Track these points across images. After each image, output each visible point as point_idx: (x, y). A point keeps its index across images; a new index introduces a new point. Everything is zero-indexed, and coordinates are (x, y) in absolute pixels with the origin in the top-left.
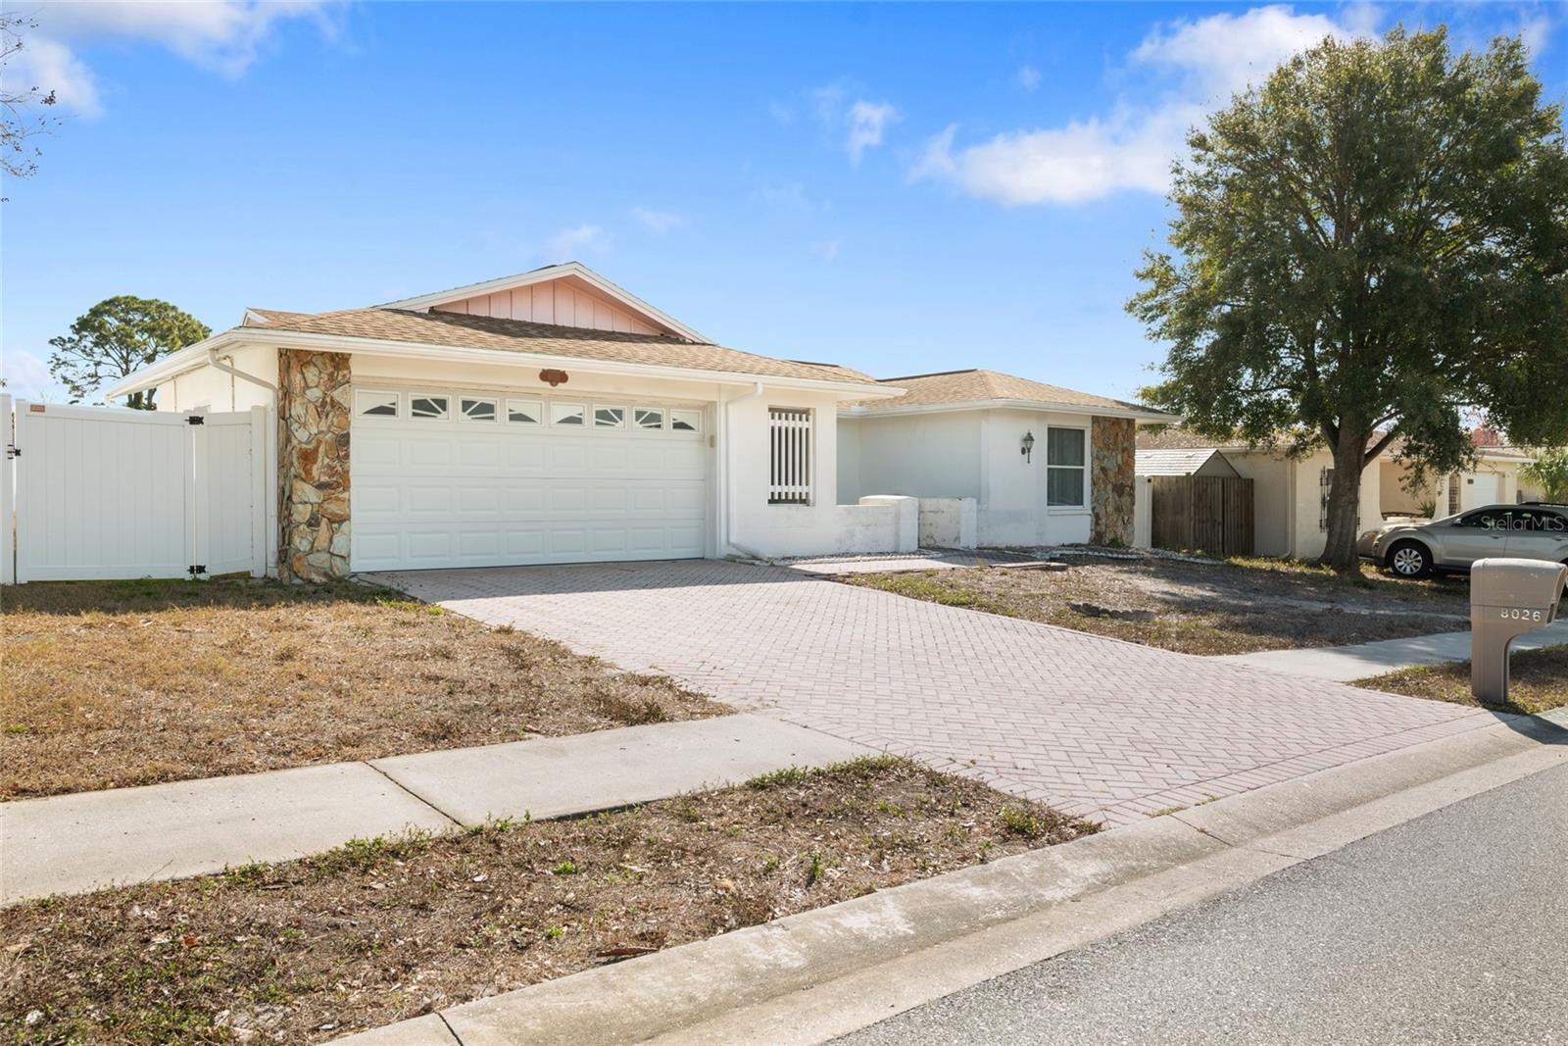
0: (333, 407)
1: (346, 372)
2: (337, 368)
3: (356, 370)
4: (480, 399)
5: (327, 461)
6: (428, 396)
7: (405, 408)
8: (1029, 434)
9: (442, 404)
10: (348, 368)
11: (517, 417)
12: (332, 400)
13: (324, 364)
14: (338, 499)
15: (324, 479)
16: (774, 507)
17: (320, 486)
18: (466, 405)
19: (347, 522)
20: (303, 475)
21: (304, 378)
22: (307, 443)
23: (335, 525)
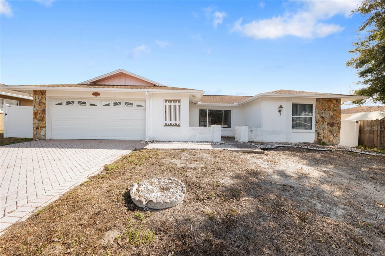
0: (42, 103)
1: (45, 96)
2: (43, 95)
3: (47, 95)
4: (83, 101)
5: (40, 115)
6: (70, 100)
7: (64, 103)
8: (281, 106)
9: (73, 102)
10: (45, 95)
11: (92, 105)
12: (42, 102)
13: (40, 94)
14: (42, 123)
15: (39, 119)
16: (166, 127)
17: (39, 120)
18: (79, 102)
19: (45, 128)
20: (35, 118)
21: (35, 97)
22: (36, 111)
23: (42, 129)
